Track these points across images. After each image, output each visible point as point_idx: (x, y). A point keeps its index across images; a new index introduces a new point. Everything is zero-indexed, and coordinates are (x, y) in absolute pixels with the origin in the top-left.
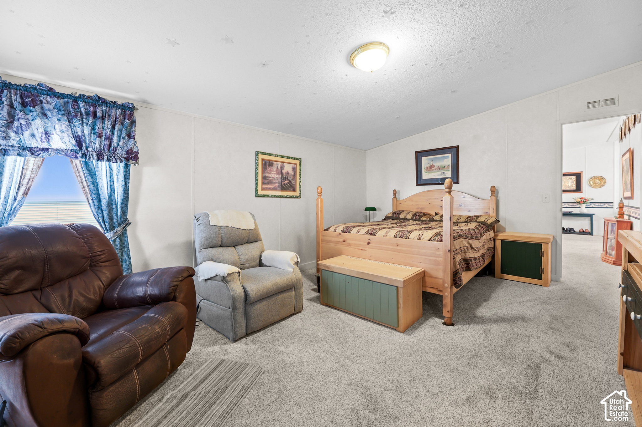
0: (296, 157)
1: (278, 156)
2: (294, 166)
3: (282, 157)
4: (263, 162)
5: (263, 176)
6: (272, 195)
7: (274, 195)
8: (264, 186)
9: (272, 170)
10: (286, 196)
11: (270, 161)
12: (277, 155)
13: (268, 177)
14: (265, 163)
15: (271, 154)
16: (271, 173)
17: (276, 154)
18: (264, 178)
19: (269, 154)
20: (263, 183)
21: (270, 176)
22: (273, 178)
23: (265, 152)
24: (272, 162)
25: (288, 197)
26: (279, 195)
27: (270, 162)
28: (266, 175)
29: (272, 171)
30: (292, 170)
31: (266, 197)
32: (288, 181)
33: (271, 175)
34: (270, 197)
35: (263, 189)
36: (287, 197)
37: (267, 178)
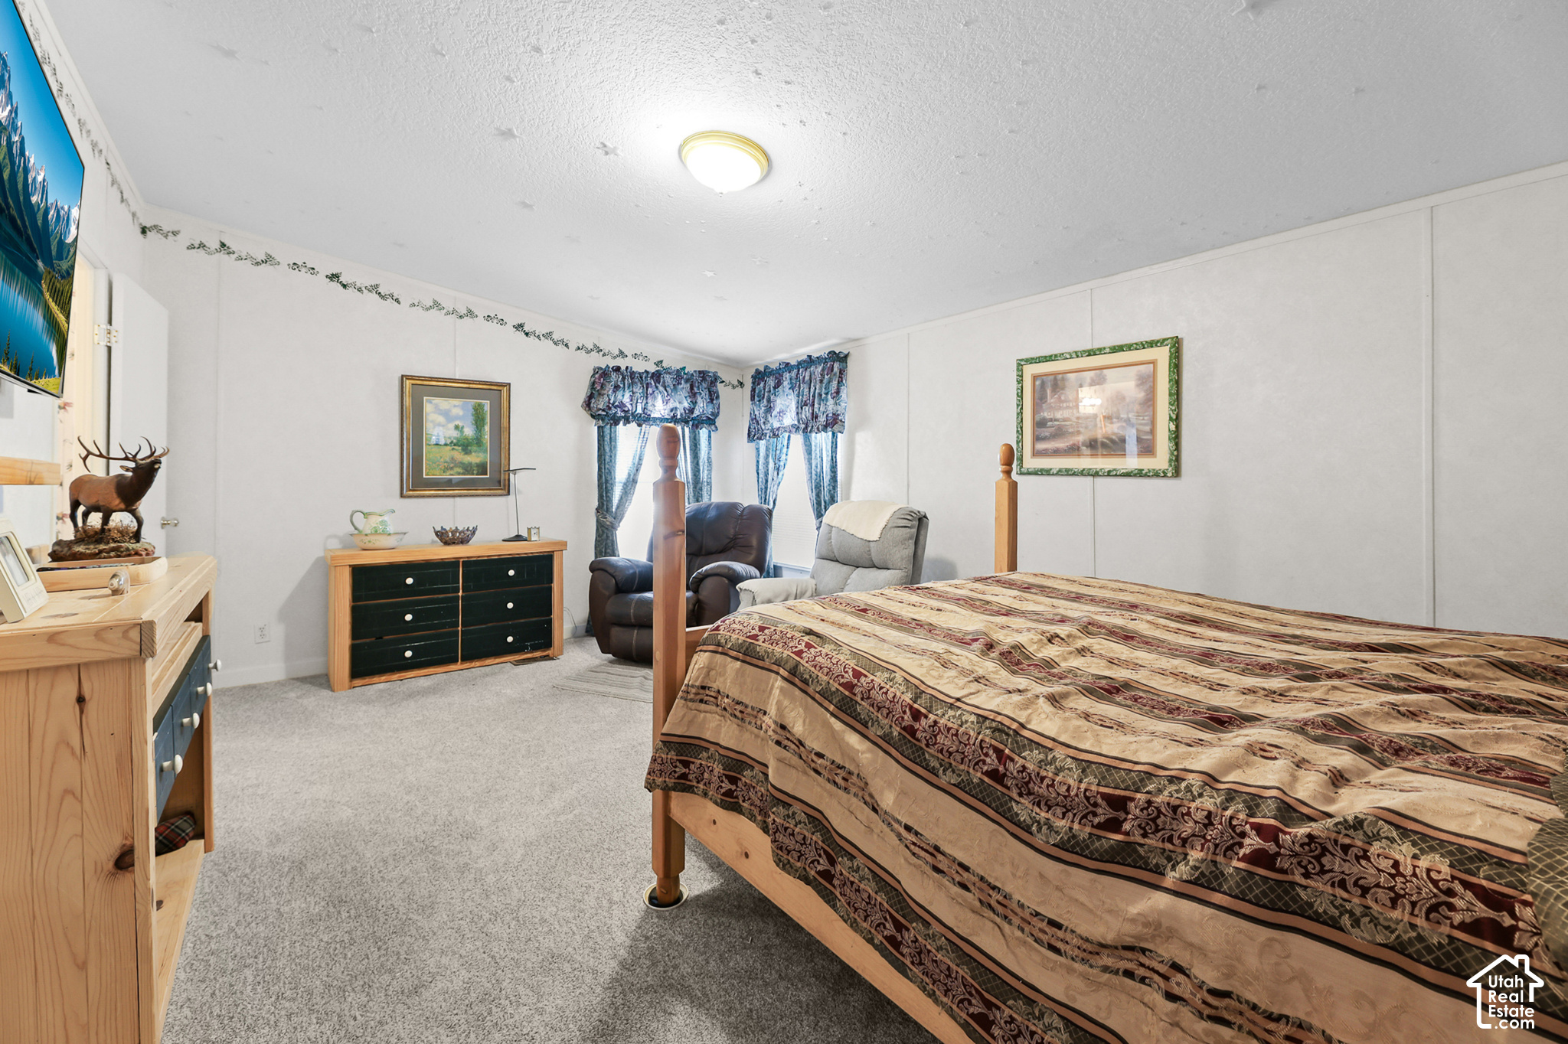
0: (1148, 339)
1: (1078, 357)
2: (1147, 369)
3: (1091, 353)
4: (1038, 383)
5: (1037, 418)
6: (1060, 470)
7: (1067, 470)
8: (1040, 446)
9: (1063, 398)
10: (1109, 472)
11: (1055, 374)
12: (1076, 352)
13: (1051, 420)
14: (1043, 384)
15: (1056, 356)
16: (1060, 408)
17: (1071, 350)
18: (1040, 424)
19: (1051, 356)
20: (1037, 438)
21: (1059, 415)
22: (1064, 420)
23: (1038, 355)
24: (1063, 378)
25: (1116, 475)
26: (1084, 469)
27: (1055, 379)
28: (1046, 415)
29: (1063, 402)
30: (1138, 386)
31: (1042, 474)
32: (1119, 424)
33: (1061, 412)
34: (1053, 475)
35: (1036, 454)
36: (1114, 473)
37: (1050, 424)
